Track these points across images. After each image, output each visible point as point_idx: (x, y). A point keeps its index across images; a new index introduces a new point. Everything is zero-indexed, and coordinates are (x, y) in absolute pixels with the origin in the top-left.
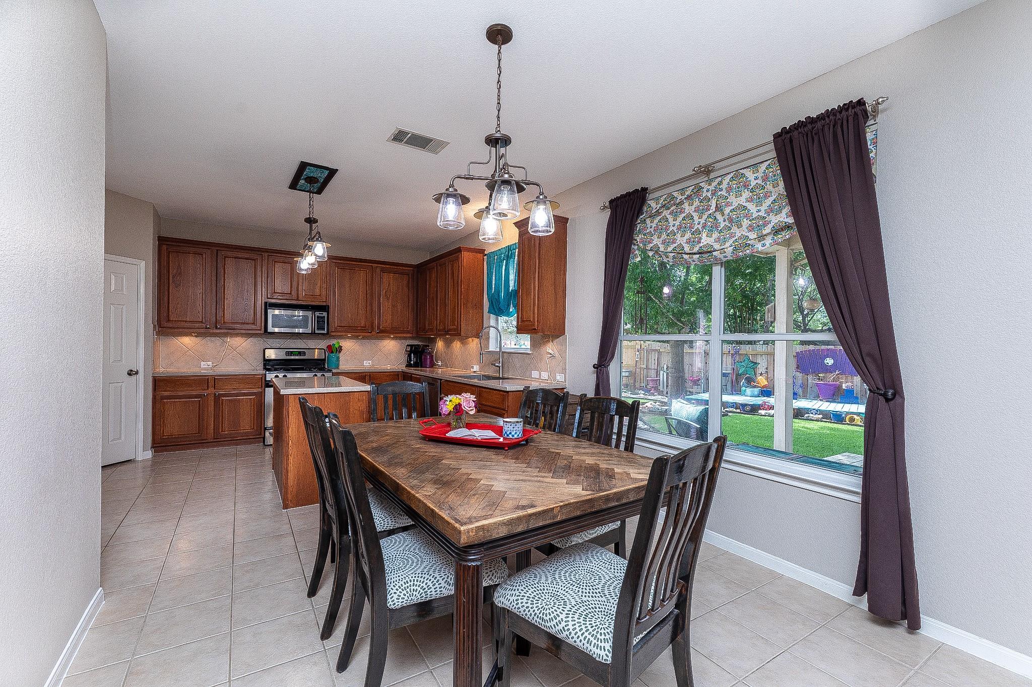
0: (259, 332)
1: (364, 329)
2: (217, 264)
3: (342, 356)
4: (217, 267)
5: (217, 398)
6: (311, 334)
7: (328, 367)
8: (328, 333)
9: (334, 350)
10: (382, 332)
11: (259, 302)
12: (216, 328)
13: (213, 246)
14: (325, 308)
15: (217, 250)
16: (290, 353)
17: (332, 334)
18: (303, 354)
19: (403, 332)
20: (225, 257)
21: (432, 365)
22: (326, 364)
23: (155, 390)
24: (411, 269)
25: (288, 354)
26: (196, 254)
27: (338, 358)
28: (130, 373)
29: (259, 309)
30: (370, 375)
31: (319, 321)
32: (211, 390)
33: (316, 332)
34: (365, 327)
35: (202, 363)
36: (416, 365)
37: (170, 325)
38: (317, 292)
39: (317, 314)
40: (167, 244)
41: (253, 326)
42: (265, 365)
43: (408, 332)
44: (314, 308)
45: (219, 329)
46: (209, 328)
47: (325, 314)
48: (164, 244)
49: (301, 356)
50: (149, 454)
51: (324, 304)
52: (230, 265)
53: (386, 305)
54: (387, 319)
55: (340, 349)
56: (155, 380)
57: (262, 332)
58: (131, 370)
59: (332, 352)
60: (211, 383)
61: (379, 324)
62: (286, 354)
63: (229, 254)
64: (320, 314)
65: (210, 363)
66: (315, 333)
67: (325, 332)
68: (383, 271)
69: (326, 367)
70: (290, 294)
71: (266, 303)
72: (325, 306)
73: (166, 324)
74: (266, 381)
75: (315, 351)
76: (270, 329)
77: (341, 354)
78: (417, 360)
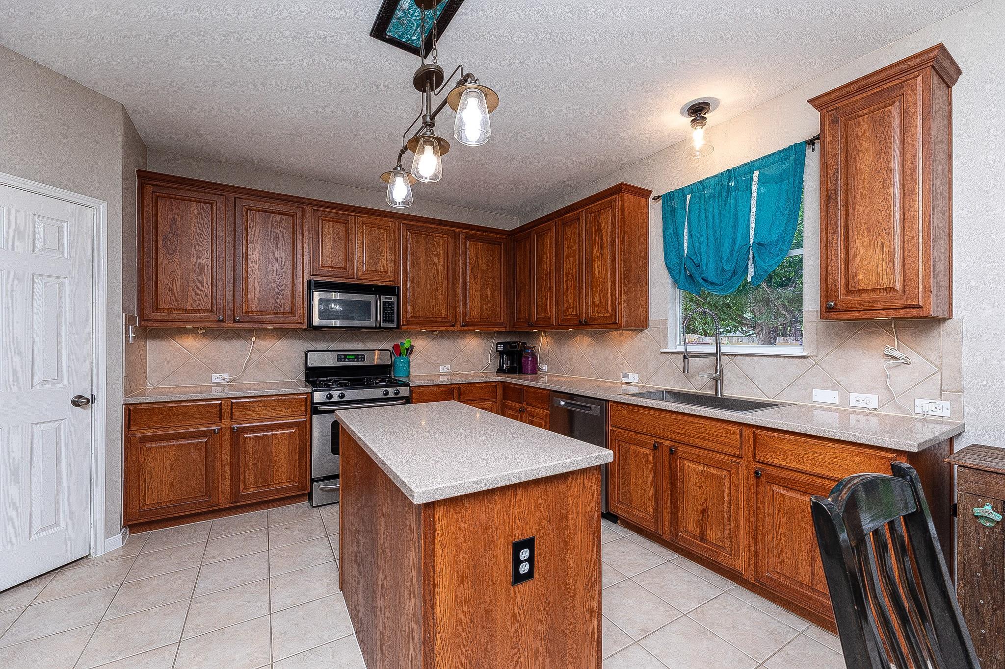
0: (300, 326)
1: (445, 322)
2: (235, 220)
3: (414, 359)
4: (235, 223)
5: (236, 434)
6: (375, 328)
7: (395, 376)
8: (398, 327)
9: (404, 352)
10: (467, 324)
11: (299, 281)
12: (235, 321)
13: (227, 191)
14: (392, 290)
15: (235, 198)
16: (343, 357)
17: (403, 328)
18: (361, 358)
19: (495, 325)
20: (248, 210)
21: (535, 371)
22: (392, 373)
23: (129, 427)
24: (502, 237)
25: (341, 359)
26: (201, 202)
27: (409, 362)
28: (79, 402)
29: (299, 290)
30: (459, 388)
31: (386, 310)
32: (226, 422)
33: (383, 325)
34: (447, 318)
35: (214, 376)
36: (511, 371)
37: (159, 316)
38: (383, 266)
39: (384, 298)
40: (153, 185)
41: (291, 318)
42: (307, 376)
43: (501, 325)
44: (379, 290)
45: (239, 322)
46: (222, 321)
47: (394, 299)
48: (150, 184)
49: (358, 361)
50: (117, 541)
51: (392, 284)
52: (255, 222)
53: (473, 289)
54: (474, 307)
55: (410, 350)
56: (130, 410)
57: (305, 326)
58: (81, 397)
59: (400, 355)
60: (226, 410)
61: (464, 315)
62: (338, 359)
63: (254, 204)
64: (386, 298)
65: (226, 375)
66: (380, 327)
67: (394, 325)
68: (468, 237)
69: (392, 376)
70: (345, 268)
71: (309, 282)
72: (394, 287)
73: (153, 316)
74: (312, 403)
75: (375, 353)
76: (316, 321)
77: (412, 357)
78: (512, 363)
